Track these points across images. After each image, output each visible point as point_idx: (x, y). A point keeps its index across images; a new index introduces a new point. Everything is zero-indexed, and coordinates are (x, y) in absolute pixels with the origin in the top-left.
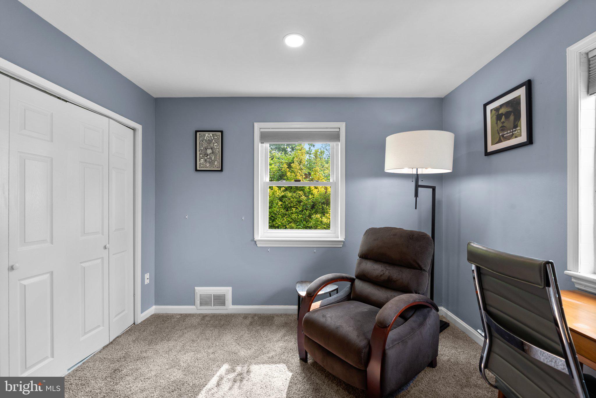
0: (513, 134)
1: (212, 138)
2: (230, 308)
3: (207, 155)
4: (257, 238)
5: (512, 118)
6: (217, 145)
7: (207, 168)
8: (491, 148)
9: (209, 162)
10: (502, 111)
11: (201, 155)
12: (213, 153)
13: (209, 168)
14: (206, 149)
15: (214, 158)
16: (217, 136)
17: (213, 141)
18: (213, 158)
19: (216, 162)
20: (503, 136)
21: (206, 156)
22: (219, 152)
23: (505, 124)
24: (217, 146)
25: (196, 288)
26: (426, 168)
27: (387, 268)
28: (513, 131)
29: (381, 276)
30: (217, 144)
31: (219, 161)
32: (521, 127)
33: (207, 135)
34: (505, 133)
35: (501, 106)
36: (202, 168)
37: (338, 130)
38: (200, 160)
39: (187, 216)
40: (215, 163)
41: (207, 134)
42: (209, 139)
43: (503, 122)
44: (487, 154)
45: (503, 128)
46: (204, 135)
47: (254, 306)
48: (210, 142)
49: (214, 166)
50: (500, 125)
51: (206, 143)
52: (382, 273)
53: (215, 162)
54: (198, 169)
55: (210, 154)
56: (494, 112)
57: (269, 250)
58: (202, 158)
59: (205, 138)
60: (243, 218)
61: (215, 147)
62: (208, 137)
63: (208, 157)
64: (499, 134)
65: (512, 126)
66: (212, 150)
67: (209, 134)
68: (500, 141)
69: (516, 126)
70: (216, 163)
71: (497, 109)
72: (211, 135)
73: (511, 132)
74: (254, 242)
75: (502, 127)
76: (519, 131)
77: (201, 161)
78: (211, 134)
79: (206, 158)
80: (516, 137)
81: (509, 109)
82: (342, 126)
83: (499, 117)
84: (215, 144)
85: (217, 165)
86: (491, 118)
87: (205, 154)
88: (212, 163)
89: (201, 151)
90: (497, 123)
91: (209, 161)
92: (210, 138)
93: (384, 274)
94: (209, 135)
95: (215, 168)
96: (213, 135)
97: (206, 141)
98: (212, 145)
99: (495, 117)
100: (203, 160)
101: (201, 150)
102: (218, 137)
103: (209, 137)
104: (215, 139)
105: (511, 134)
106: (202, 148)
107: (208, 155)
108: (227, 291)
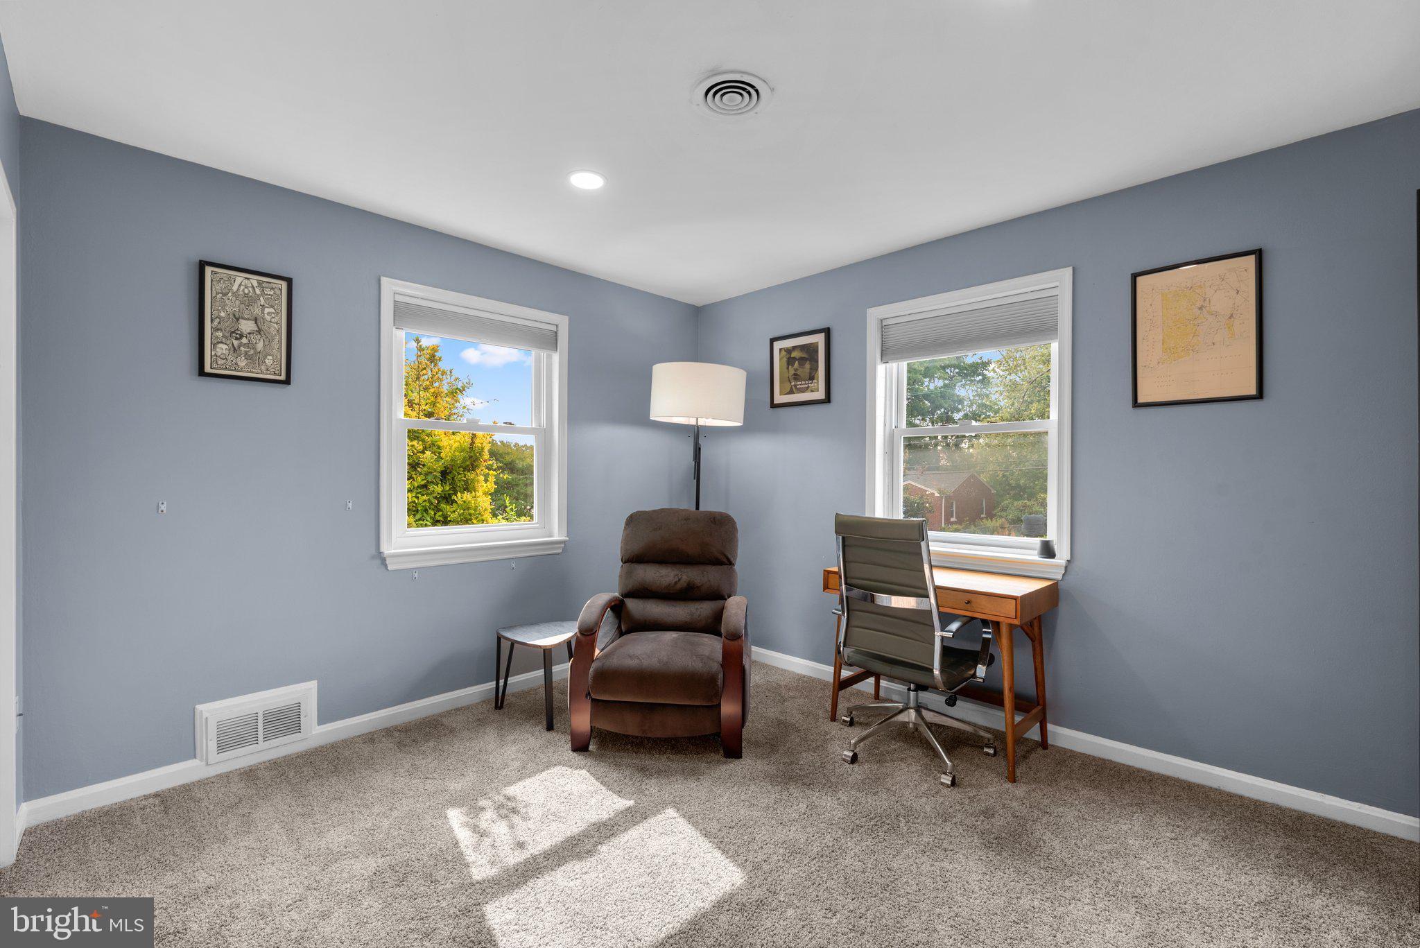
0: (808, 387)
1: (258, 291)
2: (315, 733)
3: (238, 336)
4: (387, 549)
5: (807, 366)
6: (272, 313)
7: (241, 371)
8: (779, 399)
9: (247, 356)
10: (795, 354)
11: (219, 334)
12: (259, 331)
13: (247, 372)
14: (238, 320)
15: (264, 345)
16: (273, 288)
17: (262, 299)
18: (260, 346)
19: (271, 358)
20: (795, 386)
21: (237, 339)
22: (279, 331)
23: (798, 372)
24: (275, 318)
25: (199, 707)
26: (707, 418)
27: (682, 570)
28: (808, 384)
29: (676, 583)
30: (272, 310)
31: (279, 357)
32: (818, 381)
33: (239, 280)
34: (799, 383)
35: (794, 348)
36: (221, 369)
37: (554, 328)
38: (214, 346)
39: (165, 505)
40: (267, 361)
41: (240, 278)
42: (246, 291)
43: (796, 370)
44: (773, 406)
45: (796, 377)
46: (231, 281)
47: (379, 711)
48: (250, 300)
49: (263, 368)
50: (792, 372)
51: (237, 303)
52: (676, 579)
53: (265, 357)
54: (208, 369)
55: (249, 334)
56: (784, 353)
57: (416, 575)
58: (222, 342)
59: (235, 288)
60: (350, 505)
61: (268, 318)
62: (242, 288)
63: (244, 340)
64: (791, 383)
65: (808, 377)
66: (256, 323)
67: (248, 279)
68: (791, 392)
69: (812, 378)
70: (269, 360)
71: (789, 351)
72: (255, 284)
73: (805, 384)
74: (378, 562)
75: (794, 374)
76: (816, 385)
77: (218, 350)
78: (254, 280)
79: (236, 343)
80: (812, 391)
81: (804, 355)
82: (563, 322)
83: (790, 361)
84: (267, 310)
85: (272, 365)
86: (780, 359)
87: (233, 332)
88: (255, 358)
89: (217, 320)
90: (788, 368)
91: (246, 352)
92: (250, 289)
93: (679, 580)
94: (246, 281)
95: (267, 374)
96: (260, 283)
97: (236, 294)
98: (257, 311)
99: (785, 359)
100: (225, 347)
101: (218, 317)
102: (279, 292)
103: (247, 287)
104: (267, 294)
105: (806, 386)
106: (223, 314)
107: (242, 336)
108: (305, 693)
